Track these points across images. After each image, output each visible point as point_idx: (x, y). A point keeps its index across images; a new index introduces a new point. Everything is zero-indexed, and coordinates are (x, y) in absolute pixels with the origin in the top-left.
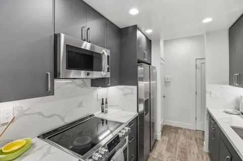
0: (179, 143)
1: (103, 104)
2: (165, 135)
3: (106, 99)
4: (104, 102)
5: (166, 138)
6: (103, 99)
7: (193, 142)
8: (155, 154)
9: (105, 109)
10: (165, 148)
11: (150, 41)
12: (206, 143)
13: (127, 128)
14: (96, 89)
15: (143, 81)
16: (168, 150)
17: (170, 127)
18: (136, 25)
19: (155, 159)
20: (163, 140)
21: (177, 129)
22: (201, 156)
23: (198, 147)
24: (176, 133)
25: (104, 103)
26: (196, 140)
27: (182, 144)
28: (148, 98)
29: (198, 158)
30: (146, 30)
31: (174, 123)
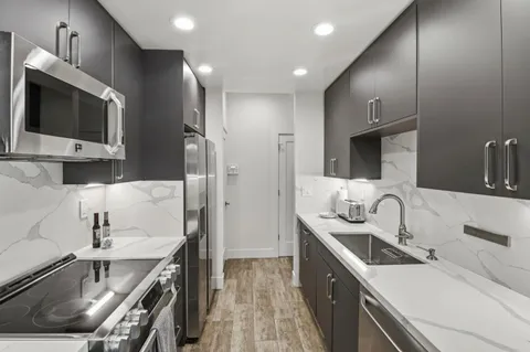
0: (255, 285)
1: (96, 226)
2: (230, 277)
3: (106, 214)
4: (101, 223)
5: (234, 282)
6: (96, 216)
7: (277, 276)
8: (216, 316)
9: (103, 240)
10: (233, 298)
11: (204, 89)
12: (296, 273)
13: (173, 266)
14: (76, 190)
15: (196, 173)
16: (239, 300)
17: (238, 261)
18: (182, 52)
19: (219, 322)
20: (229, 287)
21: (249, 261)
22: (290, 296)
23: (285, 284)
24: (248, 268)
25: (99, 224)
26: (280, 272)
27: (261, 285)
28: (204, 205)
29: (287, 298)
30: (198, 65)
31: (242, 253)
